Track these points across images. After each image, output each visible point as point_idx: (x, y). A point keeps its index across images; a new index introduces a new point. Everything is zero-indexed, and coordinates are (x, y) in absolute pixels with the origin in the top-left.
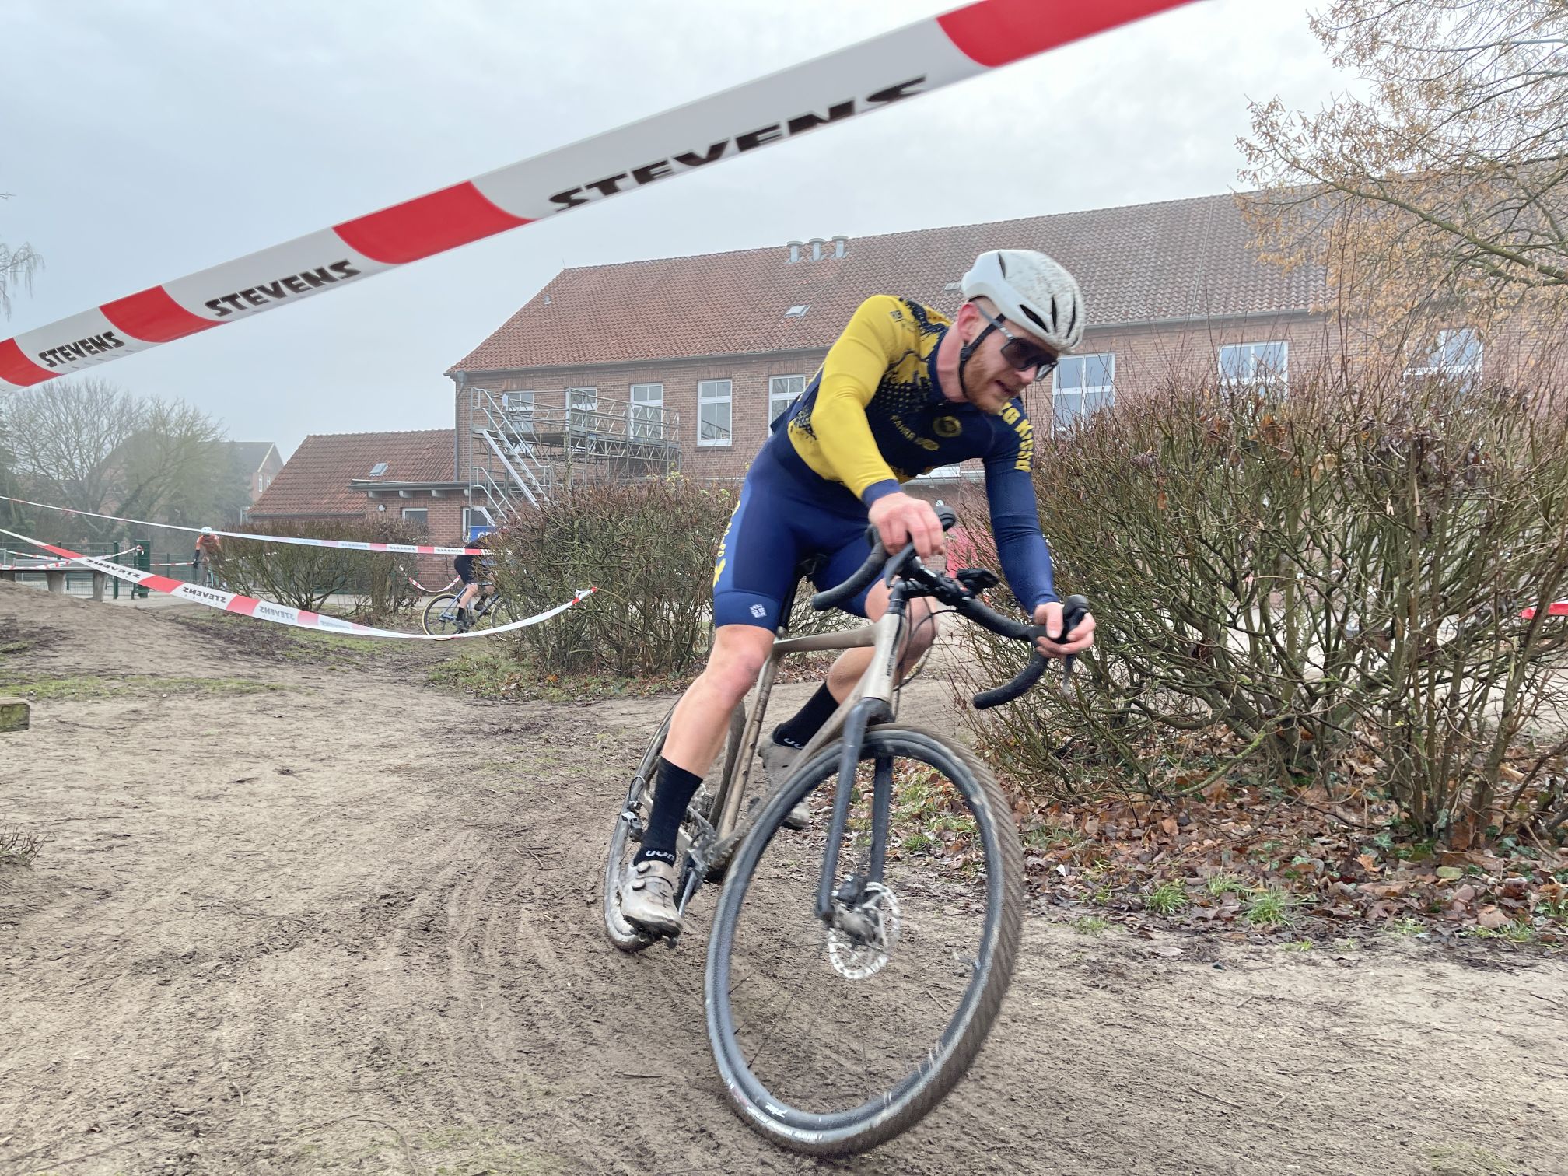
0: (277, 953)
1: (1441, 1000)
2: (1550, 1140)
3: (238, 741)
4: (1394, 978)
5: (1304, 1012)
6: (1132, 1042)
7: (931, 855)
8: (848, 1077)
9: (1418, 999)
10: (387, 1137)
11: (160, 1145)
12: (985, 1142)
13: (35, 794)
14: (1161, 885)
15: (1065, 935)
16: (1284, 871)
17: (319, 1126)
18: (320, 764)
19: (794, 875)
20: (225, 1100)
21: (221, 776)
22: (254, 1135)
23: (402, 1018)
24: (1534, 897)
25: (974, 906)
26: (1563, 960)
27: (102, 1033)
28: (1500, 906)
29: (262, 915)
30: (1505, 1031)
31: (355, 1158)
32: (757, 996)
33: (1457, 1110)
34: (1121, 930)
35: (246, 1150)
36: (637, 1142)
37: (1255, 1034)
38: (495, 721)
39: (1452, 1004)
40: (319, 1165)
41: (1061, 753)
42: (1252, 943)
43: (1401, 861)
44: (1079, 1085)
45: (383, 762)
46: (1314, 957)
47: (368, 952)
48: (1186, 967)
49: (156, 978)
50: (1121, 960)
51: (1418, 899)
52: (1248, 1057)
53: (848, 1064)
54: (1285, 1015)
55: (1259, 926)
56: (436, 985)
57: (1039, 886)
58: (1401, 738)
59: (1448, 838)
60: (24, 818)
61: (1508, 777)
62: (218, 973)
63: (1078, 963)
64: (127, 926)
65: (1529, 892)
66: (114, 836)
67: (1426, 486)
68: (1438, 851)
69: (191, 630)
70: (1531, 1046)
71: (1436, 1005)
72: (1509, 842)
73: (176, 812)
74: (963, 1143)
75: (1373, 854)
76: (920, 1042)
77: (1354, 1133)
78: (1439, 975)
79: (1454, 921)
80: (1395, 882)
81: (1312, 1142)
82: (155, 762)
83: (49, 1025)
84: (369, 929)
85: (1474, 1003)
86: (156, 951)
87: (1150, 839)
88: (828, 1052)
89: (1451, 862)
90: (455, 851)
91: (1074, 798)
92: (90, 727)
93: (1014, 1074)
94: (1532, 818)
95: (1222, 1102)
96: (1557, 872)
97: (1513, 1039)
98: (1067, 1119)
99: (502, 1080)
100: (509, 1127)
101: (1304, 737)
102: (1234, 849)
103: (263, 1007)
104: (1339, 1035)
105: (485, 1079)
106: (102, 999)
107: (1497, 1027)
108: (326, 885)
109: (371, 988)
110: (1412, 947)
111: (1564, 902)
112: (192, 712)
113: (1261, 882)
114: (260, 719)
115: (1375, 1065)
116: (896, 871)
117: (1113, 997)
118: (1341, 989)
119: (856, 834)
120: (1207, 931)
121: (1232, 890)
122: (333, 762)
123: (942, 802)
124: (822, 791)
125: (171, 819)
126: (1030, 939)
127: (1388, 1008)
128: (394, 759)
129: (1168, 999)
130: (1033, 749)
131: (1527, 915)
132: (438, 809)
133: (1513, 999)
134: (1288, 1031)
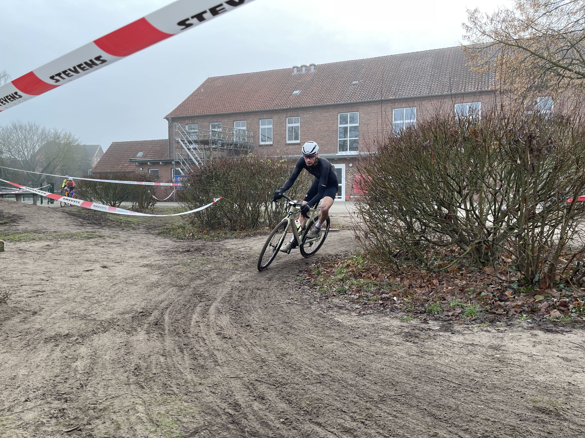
0: (99, 334)
1: (537, 345)
2: (577, 395)
3: (87, 256)
4: (518, 336)
6: (421, 361)
7: (346, 294)
8: (314, 376)
9: (528, 344)
10: (139, 401)
11: (52, 405)
12: (365, 399)
13: (9, 276)
14: (432, 304)
15: (396, 323)
16: (478, 298)
17: (113, 397)
18: (118, 264)
19: (295, 302)
20: (78, 389)
21: (80, 269)
22: (88, 401)
23: (146, 357)
24: (571, 306)
25: (362, 313)
26: (582, 329)
27: (32, 364)
28: (558, 310)
29: (95, 319)
30: (560, 355)
31: (126, 409)
32: (281, 347)
33: (542, 385)
34: (417, 321)
35: (85, 407)
36: (234, 401)
37: (465, 358)
38: (184, 247)
39: (540, 346)
40: (112, 412)
41: (395, 256)
42: (465, 324)
43: (521, 293)
44: (400, 377)
45: (142, 263)
46: (489, 329)
47: (134, 333)
48: (441, 333)
49: (54, 344)
50: (417, 331)
51: (528, 307)
52: (464, 366)
53: (314, 371)
54: (478, 350)
55: (469, 318)
56: (159, 345)
57: (386, 305)
58: (522, 248)
59: (539, 284)
60: (5, 285)
61: (561, 262)
62: (77, 341)
63: (401, 333)
64: (43, 325)
65: (569, 304)
66: (39, 291)
67: (532, 153)
68: (535, 289)
69: (69, 215)
70: (570, 361)
71: (534, 346)
72: (562, 286)
73: (63, 282)
74: (357, 399)
75: (511, 291)
76: (342, 362)
77: (503, 394)
78: (536, 335)
79: (541, 315)
80: (519, 301)
81: (488, 397)
82: (55, 264)
83: (12, 362)
84: (135, 324)
85: (548, 345)
86: (54, 334)
87: (428, 287)
88: (307, 367)
89: (540, 294)
90: (168, 295)
91: (400, 272)
92: (31, 251)
93: (376, 374)
94: (571, 277)
95: (454, 383)
96: (580, 297)
97: (563, 358)
98: (396, 390)
99: (183, 379)
100: (185, 397)
101: (486, 249)
102: (459, 290)
103: (93, 354)
104: (498, 357)
105: (177, 379)
106: (33, 352)
107: (557, 354)
108: (119, 308)
109: (135, 346)
110: (525, 325)
111: (582, 308)
112: (70, 245)
113: (469, 302)
114: (96, 248)
115: (511, 368)
116: (333, 300)
117: (414, 345)
118: (499, 340)
119: (319, 287)
120: (449, 320)
121: (458, 305)
122: (123, 263)
123: (351, 276)
124: (306, 271)
125: (61, 285)
126: (383, 324)
127: (516, 347)
128: (146, 262)
129: (434, 345)
130: (385, 254)
131: (568, 313)
132: (162, 280)
133: (563, 344)
134: (479, 356)
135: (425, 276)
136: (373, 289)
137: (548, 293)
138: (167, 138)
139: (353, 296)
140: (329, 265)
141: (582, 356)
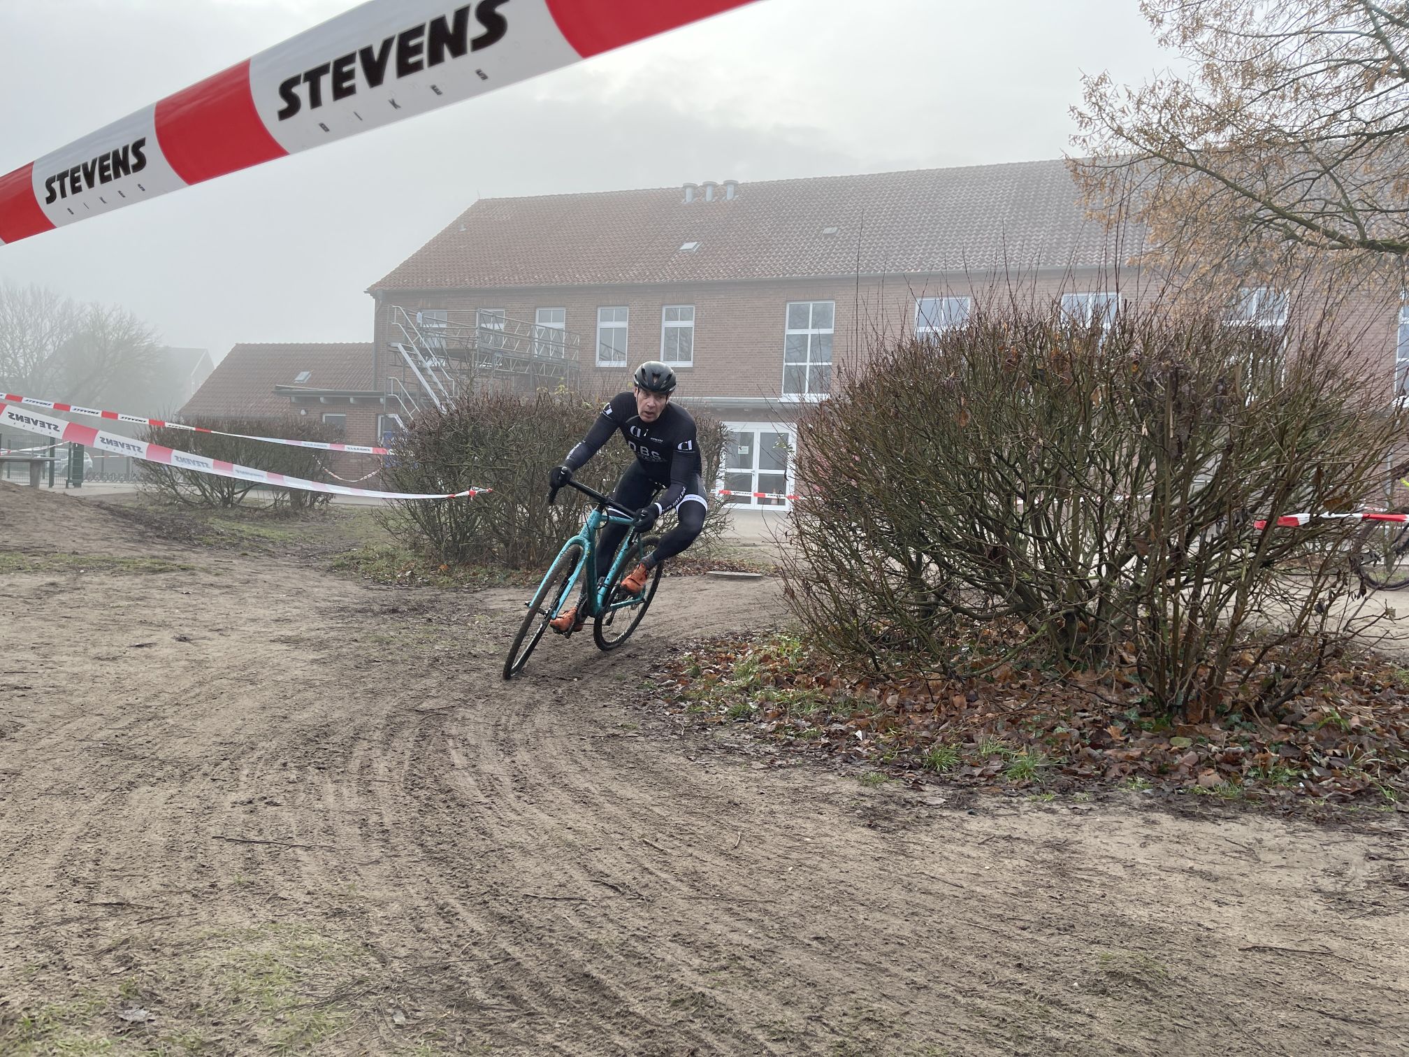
1: (1151, 842)
3: (144, 612)
4: (1116, 825)
5: (1033, 848)
7: (750, 721)
9: (1131, 841)
14: (939, 748)
15: (850, 787)
16: (1047, 738)
18: (217, 634)
19: (628, 734)
21: (123, 640)
24: (1247, 763)
25: (780, 762)
26: (1262, 815)
28: (1219, 770)
30: (1197, 867)
34: (898, 784)
37: (985, 865)
38: (386, 603)
39: (1158, 845)
41: (874, 640)
42: (1005, 795)
43: (1144, 732)
45: (276, 633)
46: (1055, 806)
48: (945, 814)
50: (892, 807)
51: (1151, 763)
52: (976, 881)
54: (1017, 850)
55: (1015, 782)
57: (837, 748)
59: (1185, 715)
61: (1246, 663)
63: (854, 809)
65: (1244, 759)
67: (1180, 412)
68: (1175, 724)
69: (114, 515)
71: (1143, 845)
72: (1235, 718)
73: (76, 670)
75: (1122, 726)
78: (1154, 822)
79: (1177, 780)
80: (1135, 749)
82: (63, 627)
85: (1176, 845)
87: (940, 712)
89: (1183, 733)
91: (881, 676)
92: (10, 596)
94: (1256, 699)
96: (1271, 744)
97: (1201, 874)
101: (1083, 630)
102: (1008, 721)
104: (1057, 866)
107: (1191, 864)
108: (204, 734)
110: (1136, 800)
111: (1272, 768)
112: (106, 587)
113: (1024, 747)
114: (168, 595)
116: (717, 733)
117: (877, 835)
118: (1069, 831)
120: (970, 786)
121: (1000, 753)
122: (229, 632)
123: (769, 678)
124: (669, 668)
125: (70, 676)
126: (819, 789)
127: (1103, 847)
128: (286, 632)
129: (923, 837)
130: (847, 634)
131: (1239, 778)
132: (318, 673)
133: (1210, 843)
134: (1015, 862)
135: (938, 686)
136: (813, 710)
137: (1201, 734)
138: (371, 340)
139: (763, 726)
140: (723, 655)
141: (1246, 870)
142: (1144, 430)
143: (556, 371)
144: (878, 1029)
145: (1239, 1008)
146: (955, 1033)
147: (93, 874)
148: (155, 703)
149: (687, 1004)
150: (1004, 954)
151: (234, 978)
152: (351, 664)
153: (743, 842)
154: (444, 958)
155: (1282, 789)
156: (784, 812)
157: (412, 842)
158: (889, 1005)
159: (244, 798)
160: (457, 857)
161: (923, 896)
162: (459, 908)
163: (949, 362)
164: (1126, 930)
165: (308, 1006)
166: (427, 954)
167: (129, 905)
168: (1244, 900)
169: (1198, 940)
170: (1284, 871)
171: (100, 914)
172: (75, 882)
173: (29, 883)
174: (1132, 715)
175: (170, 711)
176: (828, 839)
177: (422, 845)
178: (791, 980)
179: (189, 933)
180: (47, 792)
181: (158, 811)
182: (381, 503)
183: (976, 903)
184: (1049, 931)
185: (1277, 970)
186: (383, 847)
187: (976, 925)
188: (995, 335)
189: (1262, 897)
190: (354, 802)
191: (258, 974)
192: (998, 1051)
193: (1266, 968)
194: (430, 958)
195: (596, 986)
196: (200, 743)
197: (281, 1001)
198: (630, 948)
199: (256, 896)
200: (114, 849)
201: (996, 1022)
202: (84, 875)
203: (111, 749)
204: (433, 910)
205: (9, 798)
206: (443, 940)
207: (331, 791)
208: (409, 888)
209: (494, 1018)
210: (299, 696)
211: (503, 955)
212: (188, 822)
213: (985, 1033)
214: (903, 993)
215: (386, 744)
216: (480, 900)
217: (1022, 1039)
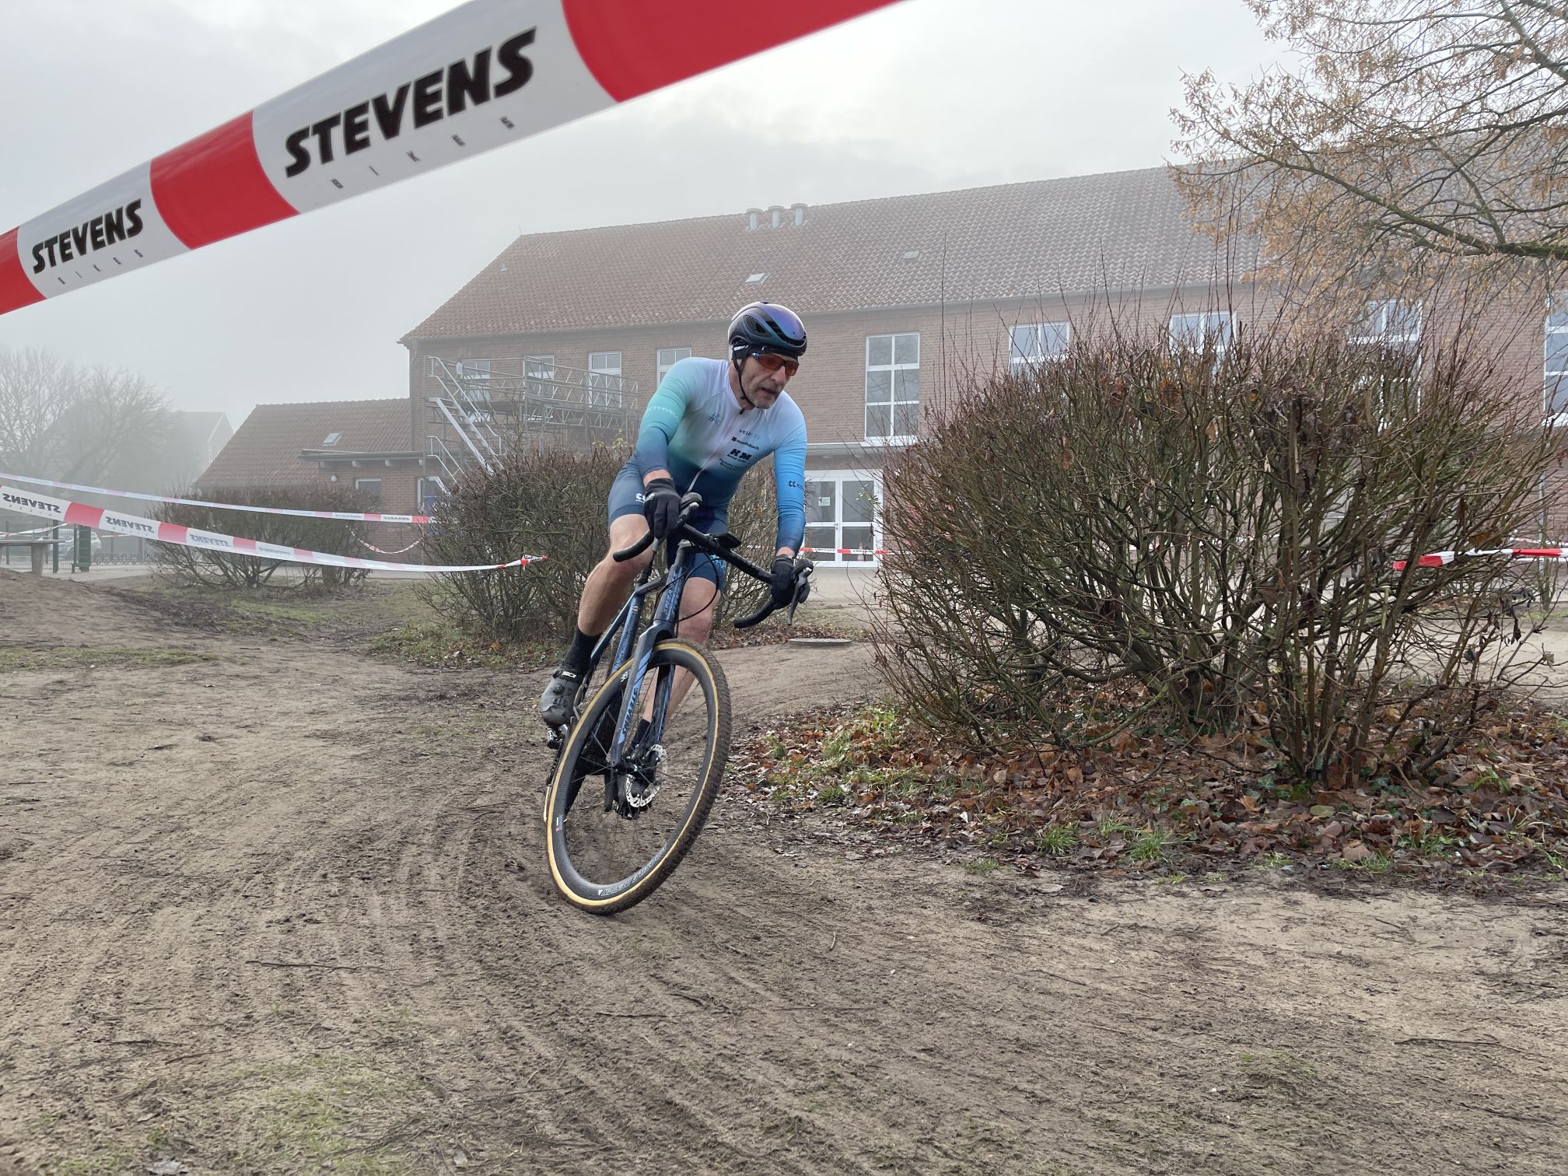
1: (1294, 926)
3: (163, 710)
4: (1254, 907)
5: (1162, 938)
7: (843, 806)
9: (1271, 925)
14: (1054, 828)
15: (956, 876)
16: (1174, 812)
18: (245, 731)
21: (138, 743)
24: (1397, 832)
25: (877, 851)
26: (1415, 889)
28: (1365, 841)
30: (1345, 952)
34: (1009, 870)
37: (1111, 958)
38: (432, 688)
39: (1301, 928)
41: (978, 709)
42: (1129, 879)
43: (1281, 802)
45: (310, 728)
46: (1185, 889)
48: (1063, 902)
50: (1004, 897)
51: (1290, 836)
54: (1145, 940)
55: (1140, 863)
57: (940, 832)
58: (1280, 685)
59: (1325, 779)
63: (962, 901)
65: (1393, 827)
66: (23, 801)
67: (1305, 445)
68: (1315, 791)
69: (127, 601)
70: (1368, 964)
71: (1285, 929)
72: (1381, 781)
73: (88, 778)
75: (1256, 795)
78: (1296, 903)
79: (1319, 854)
80: (1271, 820)
82: (73, 730)
85: (1321, 928)
87: (1053, 787)
89: (1324, 801)
91: (986, 750)
92: (13, 697)
94: (1404, 759)
96: (1422, 809)
97: (1350, 959)
101: (1208, 689)
102: (1129, 794)
107: (1338, 948)
110: (1275, 878)
111: (1425, 837)
112: (119, 682)
113: (1149, 823)
114: (188, 689)
116: (806, 821)
118: (1202, 916)
119: (774, 788)
120: (1090, 869)
121: (1122, 832)
122: (259, 728)
123: (861, 756)
124: (751, 749)
125: (83, 784)
126: (921, 880)
127: (1240, 932)
128: (322, 725)
129: (1039, 929)
130: (948, 704)
131: (1388, 849)
132: (360, 772)
133: (1359, 924)
134: (1143, 954)
135: (1049, 759)
136: (912, 791)
137: (1343, 800)
138: (407, 395)
139: (857, 811)
140: (810, 733)
141: (1399, 953)
142: (1267, 466)
143: (613, 423)
144: (996, 1150)
145: (1397, 1110)
146: (1083, 1151)
147: (114, 1009)
148: (178, 812)
149: (782, 1130)
150: (1134, 1058)
151: (275, 1122)
152: (395, 758)
153: (839, 944)
154: (508, 1090)
155: (1437, 859)
156: (884, 908)
157: (470, 958)
158: (1008, 1123)
159: (280, 915)
160: (521, 975)
161: (1042, 997)
162: (524, 1031)
163: (1047, 399)
164: (1269, 1026)
165: (358, 1150)
166: (490, 1085)
167: (155, 1042)
168: (1399, 986)
169: (1350, 1034)
170: (1442, 952)
171: (123, 1054)
172: (95, 1018)
173: (43, 1021)
174: (1267, 782)
175: (195, 821)
176: (933, 936)
177: (481, 961)
178: (898, 1099)
179: (222, 1072)
180: (61, 918)
181: (184, 934)
182: (423, 577)
183: (1101, 1003)
184: (1183, 1031)
185: (1438, 1065)
186: (437, 965)
187: (1101, 1027)
188: (1097, 366)
189: (1419, 983)
190: (403, 915)
191: (302, 1116)
192: (1131, 1170)
193: (1426, 1062)
194: (493, 1090)
195: (680, 1114)
196: (229, 855)
197: (327, 1146)
198: (717, 1070)
199: (298, 1028)
200: (136, 980)
201: (1128, 1137)
202: (105, 1010)
203: (129, 865)
204: (495, 1034)
205: (18, 926)
206: (507, 1069)
207: (377, 904)
208: (468, 1010)
209: (567, 1156)
210: (338, 797)
211: (574, 1084)
212: (218, 945)
213: (1115, 1150)
214: (1023, 1109)
215: (438, 848)
216: (547, 1020)
217: (1156, 1154)
